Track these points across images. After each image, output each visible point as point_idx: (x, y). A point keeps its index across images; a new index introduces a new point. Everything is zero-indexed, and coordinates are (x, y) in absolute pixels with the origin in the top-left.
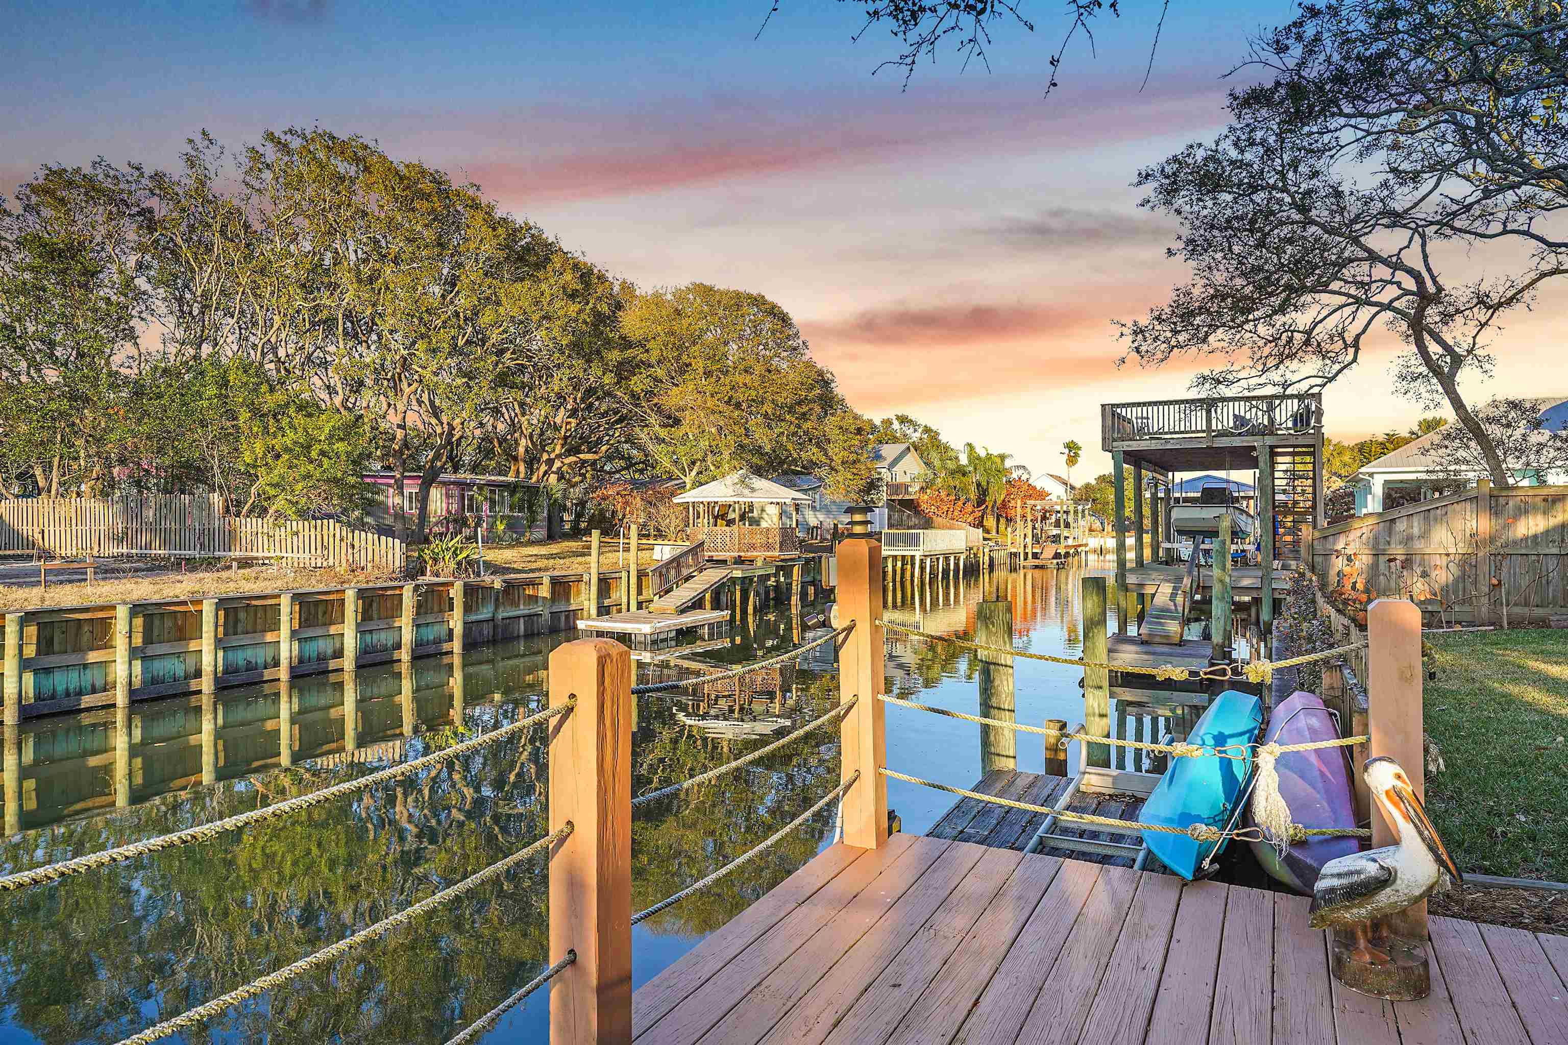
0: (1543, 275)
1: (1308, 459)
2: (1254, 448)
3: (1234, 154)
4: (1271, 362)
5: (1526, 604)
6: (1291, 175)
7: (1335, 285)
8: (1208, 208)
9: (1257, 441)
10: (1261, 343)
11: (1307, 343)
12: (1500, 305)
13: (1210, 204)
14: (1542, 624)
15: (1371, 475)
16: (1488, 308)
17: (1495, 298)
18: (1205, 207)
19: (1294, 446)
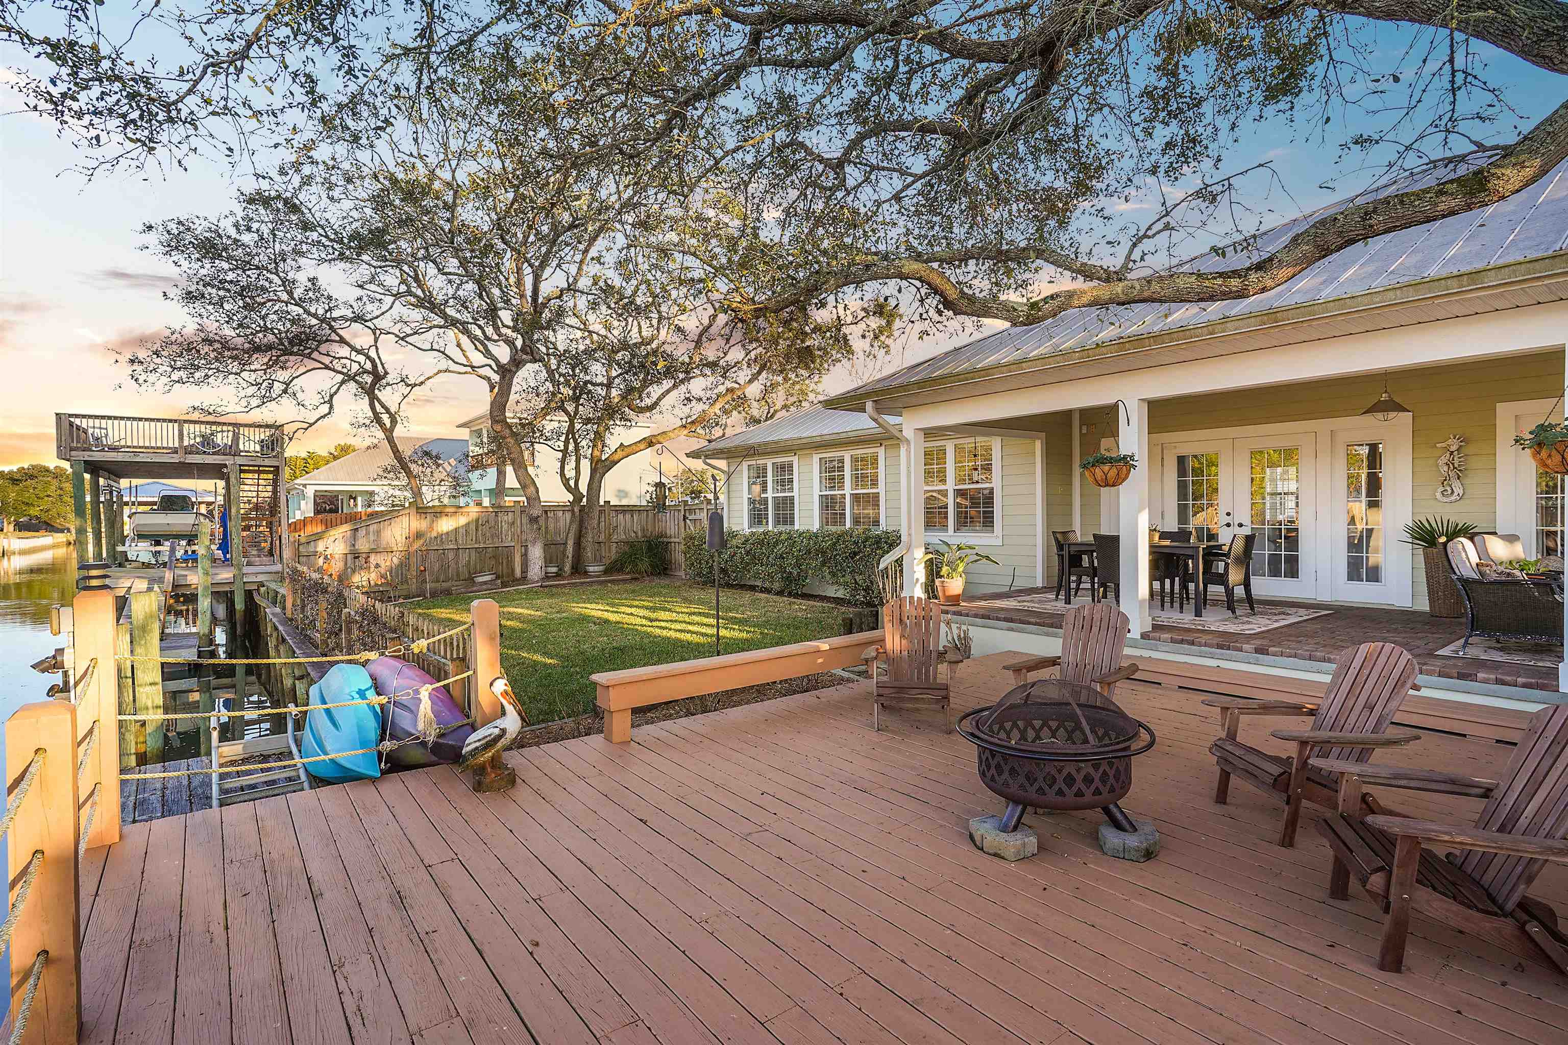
0: (440, 372)
1: (271, 476)
2: (225, 466)
3: (233, 232)
4: (255, 402)
5: (438, 581)
6: (282, 265)
7: (315, 355)
8: (207, 269)
9: (229, 461)
10: (245, 385)
11: (285, 391)
12: (415, 385)
13: (208, 266)
14: (448, 592)
15: (305, 486)
16: (408, 385)
17: (412, 381)
18: (202, 267)
19: (259, 466)
